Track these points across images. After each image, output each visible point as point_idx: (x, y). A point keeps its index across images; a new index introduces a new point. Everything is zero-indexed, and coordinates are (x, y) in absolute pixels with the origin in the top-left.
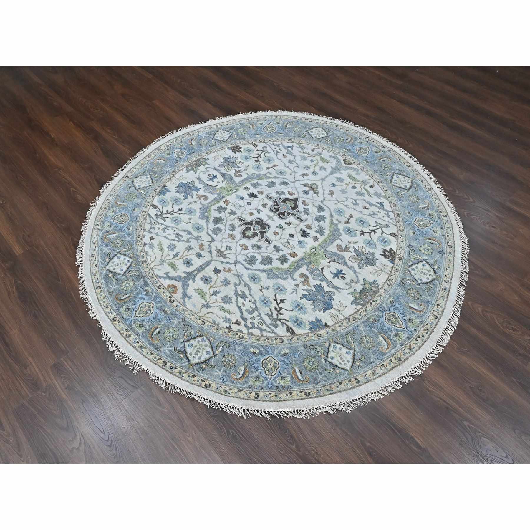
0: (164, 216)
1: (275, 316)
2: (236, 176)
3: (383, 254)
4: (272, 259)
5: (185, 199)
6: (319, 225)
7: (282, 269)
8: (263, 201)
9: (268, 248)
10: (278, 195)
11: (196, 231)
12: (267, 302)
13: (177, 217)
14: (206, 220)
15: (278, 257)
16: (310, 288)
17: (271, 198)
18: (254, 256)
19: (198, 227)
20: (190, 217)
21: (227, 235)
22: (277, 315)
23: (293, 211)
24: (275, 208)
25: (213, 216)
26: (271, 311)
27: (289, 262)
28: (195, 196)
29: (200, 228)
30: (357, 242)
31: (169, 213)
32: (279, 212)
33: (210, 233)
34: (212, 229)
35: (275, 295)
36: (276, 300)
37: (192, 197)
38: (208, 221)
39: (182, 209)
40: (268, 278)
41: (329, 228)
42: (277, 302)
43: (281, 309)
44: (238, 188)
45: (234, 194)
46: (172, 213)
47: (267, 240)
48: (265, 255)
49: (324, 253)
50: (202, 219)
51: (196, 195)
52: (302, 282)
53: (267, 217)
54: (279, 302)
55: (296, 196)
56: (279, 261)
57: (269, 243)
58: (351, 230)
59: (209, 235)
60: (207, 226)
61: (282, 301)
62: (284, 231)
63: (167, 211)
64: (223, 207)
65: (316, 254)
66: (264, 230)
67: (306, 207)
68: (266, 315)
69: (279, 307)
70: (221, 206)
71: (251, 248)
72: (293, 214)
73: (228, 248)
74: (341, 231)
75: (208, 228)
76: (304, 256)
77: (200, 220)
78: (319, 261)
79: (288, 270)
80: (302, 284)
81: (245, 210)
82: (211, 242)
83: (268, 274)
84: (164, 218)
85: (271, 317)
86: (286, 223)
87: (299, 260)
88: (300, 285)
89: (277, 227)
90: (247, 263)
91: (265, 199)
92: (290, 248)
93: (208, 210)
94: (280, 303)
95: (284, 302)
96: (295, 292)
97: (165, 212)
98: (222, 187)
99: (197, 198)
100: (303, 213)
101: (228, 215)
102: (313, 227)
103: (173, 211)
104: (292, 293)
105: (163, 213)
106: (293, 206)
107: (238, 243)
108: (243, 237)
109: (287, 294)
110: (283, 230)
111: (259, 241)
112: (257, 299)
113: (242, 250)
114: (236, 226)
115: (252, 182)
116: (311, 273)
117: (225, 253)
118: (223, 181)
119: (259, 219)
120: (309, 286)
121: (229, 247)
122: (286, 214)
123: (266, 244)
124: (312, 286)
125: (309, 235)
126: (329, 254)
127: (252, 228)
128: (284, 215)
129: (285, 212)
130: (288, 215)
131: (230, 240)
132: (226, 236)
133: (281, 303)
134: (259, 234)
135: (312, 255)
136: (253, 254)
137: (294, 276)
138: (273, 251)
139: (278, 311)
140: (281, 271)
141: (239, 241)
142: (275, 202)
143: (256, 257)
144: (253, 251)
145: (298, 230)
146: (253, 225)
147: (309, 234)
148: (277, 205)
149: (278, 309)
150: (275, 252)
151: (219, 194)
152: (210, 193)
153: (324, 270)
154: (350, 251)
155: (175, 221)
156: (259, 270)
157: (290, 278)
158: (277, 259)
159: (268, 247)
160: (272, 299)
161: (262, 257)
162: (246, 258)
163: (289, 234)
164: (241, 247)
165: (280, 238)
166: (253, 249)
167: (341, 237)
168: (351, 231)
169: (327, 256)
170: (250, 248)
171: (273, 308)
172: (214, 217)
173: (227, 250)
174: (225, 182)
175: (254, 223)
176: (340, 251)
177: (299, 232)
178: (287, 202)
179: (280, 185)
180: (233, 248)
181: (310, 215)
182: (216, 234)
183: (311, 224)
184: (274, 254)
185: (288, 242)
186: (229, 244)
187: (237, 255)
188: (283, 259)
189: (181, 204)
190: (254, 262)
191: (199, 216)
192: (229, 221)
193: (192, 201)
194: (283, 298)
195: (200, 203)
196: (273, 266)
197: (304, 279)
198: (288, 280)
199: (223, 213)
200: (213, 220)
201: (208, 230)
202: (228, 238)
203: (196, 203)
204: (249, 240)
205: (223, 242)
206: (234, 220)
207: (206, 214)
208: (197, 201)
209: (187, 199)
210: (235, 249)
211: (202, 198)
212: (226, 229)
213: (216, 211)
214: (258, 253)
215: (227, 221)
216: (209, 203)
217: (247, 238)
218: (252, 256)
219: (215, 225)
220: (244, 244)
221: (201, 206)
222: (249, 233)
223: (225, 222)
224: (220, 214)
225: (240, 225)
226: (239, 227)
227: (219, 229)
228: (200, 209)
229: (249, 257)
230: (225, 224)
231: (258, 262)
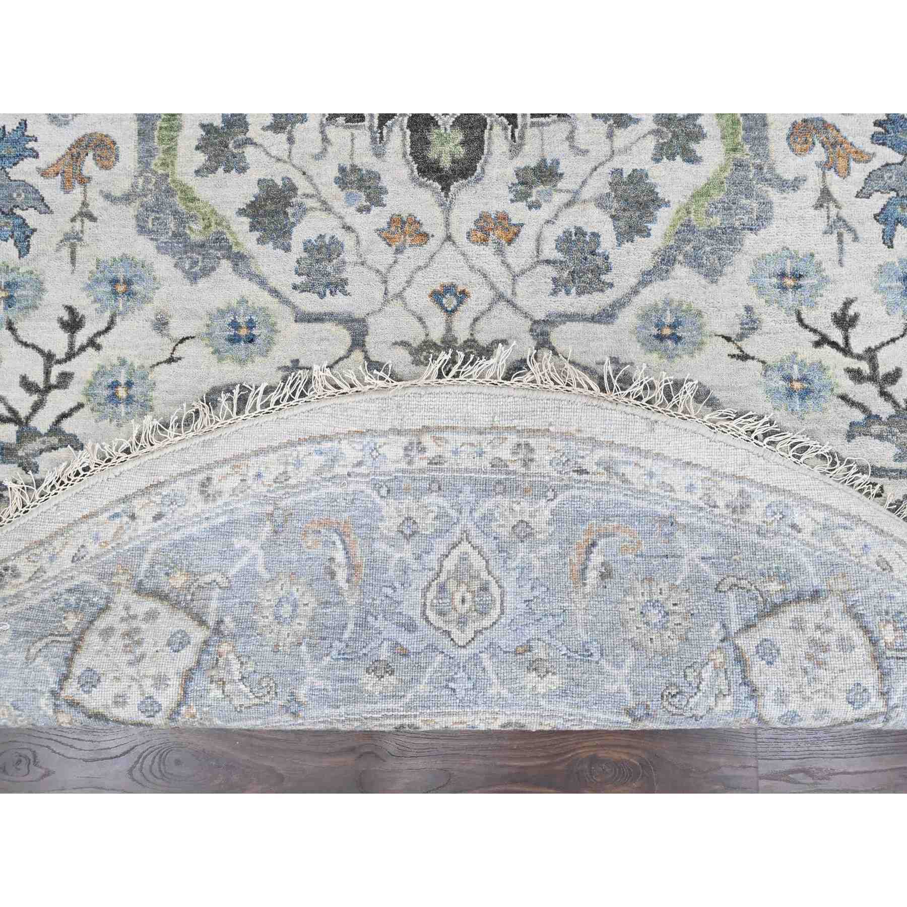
0: (42, 422)
1: (884, 409)
4: (638, 177)
5: (23, 249)
7: (713, 184)
9: (581, 139)
11: (249, 357)
12: (803, 378)
13: (100, 373)
14: (226, 264)
15: (651, 143)
16: (876, 164)
18: (567, 233)
19: (235, 325)
20: (149, 311)
21: (383, 245)
22: (883, 394)
25: (229, 213)
26: (852, 403)
27: (708, 123)
28: (51, 189)
29: (251, 325)
31: (49, 388)
33: (309, 302)
34: (299, 280)
35: (800, 320)
36: (823, 341)
37: (42, 205)
38: (239, 259)
39: (70, 310)
40: (712, 274)
42: (834, 345)
43: (871, 355)
46: (56, 370)
48: (599, 185)
50: (206, 272)
51: (44, 173)
52: (825, 166)
54: (836, 335)
56: (672, 157)
59: (318, 318)
60: (263, 283)
61: (845, 321)
63: (27, 385)
68: (851, 436)
69: (860, 358)
70: (208, 128)
71: (522, 205)
73: (450, 301)
75: (274, 292)
77: (202, 283)
79: (739, 165)
80: (831, 174)
82: (358, 342)
83: (695, 261)
84: (55, 429)
88: (834, 189)
90: (579, 294)
93: (177, 201)
94: (846, 339)
95: (856, 317)
97: (23, 402)
99: (66, 187)
103: (49, 357)
104: (841, 251)
105: (23, 413)
107: (461, 238)
108: (446, 189)
109: (830, 270)
111: (517, 145)
113: (500, 252)
114: (366, 160)
117: (462, 333)
120: (863, 157)
121: (448, 289)
124: (869, 148)
131: (414, 256)
132: (382, 255)
133: (852, 332)
136: (557, 230)
137: (779, 171)
138: (610, 136)
139: (873, 378)
140: (717, 196)
141: (447, 225)
143: (580, 232)
144: (546, 212)
149: (865, 367)
150: (618, 132)
155: (114, 398)
156: (646, 278)
157: (773, 195)
158: (657, 160)
159: (571, 138)
160: (809, 354)
161: (600, 202)
162: (551, 271)
164: (485, 241)
166: (536, 206)
170: (518, 212)
171: (848, 386)
172: (241, 212)
173: (450, 313)
180: (463, 278)
182: (339, 286)
184: (626, 150)
186: (436, 278)
187: (508, 294)
188: (675, 136)
189: (40, 289)
190: (599, 261)
191: (179, 274)
192: (313, 168)
193: (68, 228)
194: (837, 308)
195: (107, 197)
196: (674, 207)
197: (818, 145)
198: (777, 210)
199: (250, 152)
200: (253, 228)
201: (286, 302)
202: (398, 251)
203: (93, 219)
204: (478, 180)
205: (399, 296)
206: (325, 139)
207: (196, 232)
208: (84, 204)
209: (34, 240)
210: (476, 278)
211: (89, 165)
212: (348, 221)
213: (214, 170)
214: (569, 204)
215: (310, 179)
216: (144, 161)
217: (465, 177)
218: (567, 242)
219: (287, 249)
220: (484, 217)
221: (131, 211)
222: (445, 141)
223: (310, 191)
224: (243, 170)
225: (373, 139)
226: (379, 155)
227: (319, 249)
228: (142, 229)
229: (559, 256)
230: (316, 196)
231: (608, 241)
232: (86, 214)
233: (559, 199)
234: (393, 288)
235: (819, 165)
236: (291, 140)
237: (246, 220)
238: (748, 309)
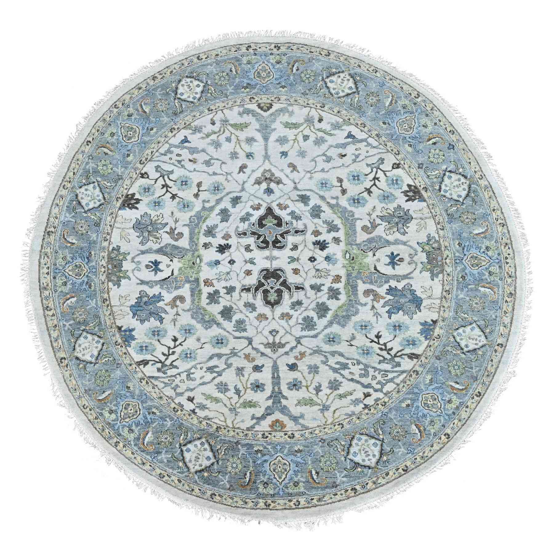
0: (168, 362)
1: (388, 357)
2: (176, 240)
3: (407, 198)
4: (323, 304)
5: (161, 323)
6: (323, 222)
7: (343, 305)
8: (242, 246)
9: (308, 295)
10: (247, 223)
11: (222, 347)
12: (367, 350)
13: (183, 351)
14: (215, 326)
15: (327, 296)
16: (387, 299)
17: (245, 234)
18: (305, 317)
19: (218, 340)
20: (195, 337)
21: (256, 320)
22: (388, 353)
23: (283, 228)
24: (262, 242)
25: (216, 313)
26: (380, 356)
27: (342, 290)
28: (168, 308)
29: (222, 339)
30: (374, 207)
31: (169, 355)
32: (271, 243)
33: (237, 334)
34: (234, 329)
35: (366, 337)
36: (372, 341)
37: (166, 312)
38: (218, 324)
39: (174, 337)
40: (343, 326)
41: (335, 216)
42: (375, 342)
43: (385, 344)
44: (196, 254)
45: (202, 264)
46: (171, 351)
47: (297, 288)
48: (313, 305)
49: (359, 249)
50: (210, 327)
51: (166, 305)
52: (373, 300)
53: (266, 260)
54: (376, 340)
55: (264, 206)
56: (332, 299)
57: (303, 289)
58: (356, 198)
59: (240, 338)
60: (225, 330)
61: (378, 336)
62: (300, 261)
63: (164, 354)
64: (212, 292)
65: (353, 258)
66: (281, 280)
67: (288, 211)
68: (379, 363)
69: (382, 345)
70: (209, 294)
71: (293, 310)
72: (287, 232)
73: (274, 333)
74: (349, 208)
75: (228, 332)
76: (347, 270)
77: (209, 330)
78: (365, 263)
79: (350, 300)
80: (375, 302)
81: (238, 275)
82: (250, 343)
83: (339, 323)
84: (171, 364)
85: (386, 361)
86: (292, 250)
87: (348, 280)
88: (375, 306)
89: (289, 263)
90: (308, 331)
91: (240, 240)
92: (326, 274)
93: (202, 311)
95: (381, 335)
96: (379, 317)
97: (163, 358)
98: (180, 269)
99: (172, 308)
100: (294, 221)
101: (228, 297)
102: (321, 230)
103: (169, 348)
104: (377, 320)
105: (163, 360)
106: (275, 222)
107: (277, 318)
108: (273, 307)
109: (374, 324)
110: (298, 261)
111: (291, 296)
112: (357, 357)
113: (287, 321)
114: (251, 300)
115: (202, 231)
116: (371, 283)
117: (277, 341)
118: (171, 260)
119: (263, 270)
120: (383, 298)
121: (274, 330)
122: (279, 238)
123: (301, 293)
124: (385, 296)
125: (327, 242)
126: (364, 245)
127: (269, 288)
128: (280, 242)
129: (276, 237)
130: (284, 238)
131: (264, 323)
132: (256, 323)
133: (380, 339)
134: (282, 288)
135: (352, 262)
136: (302, 316)
137: (361, 301)
138: (316, 294)
139: (385, 350)
140: (345, 308)
141: (273, 315)
142: (253, 233)
143: (308, 317)
144: (299, 312)
145: (311, 246)
146: (266, 284)
147: (325, 241)
148: (259, 236)
149: (383, 347)
150: (318, 293)
151: (188, 281)
152: (177, 288)
153: (378, 268)
154: (379, 225)
155: (186, 357)
156: (326, 327)
157: (359, 307)
158: (328, 299)
159: (306, 295)
160: (369, 344)
161: (313, 310)
162: (301, 326)
163: (309, 260)
164: (283, 319)
165: (306, 273)
166: (297, 311)
167: (356, 216)
168: (358, 199)
169: (366, 250)
170: (292, 312)
171: (379, 351)
172: (219, 313)
173: (274, 336)
174: (175, 260)
175: (263, 281)
176: (370, 233)
177: (315, 248)
178: (264, 222)
179: (234, 206)
180: (277, 328)
181: (302, 216)
182: (245, 330)
183: (316, 227)
184: (320, 297)
185: (318, 270)
186: (271, 328)
187: (289, 332)
188: (333, 294)
189: (166, 331)
190: (313, 323)
191: (203, 328)
192: (237, 303)
193: (173, 317)
194: (376, 334)
195: (183, 310)
196: (333, 310)
197: (371, 295)
198: (360, 311)
199: (220, 299)
200: (222, 317)
201: (231, 334)
202: (260, 322)
203: (179, 315)
204: (281, 305)
205: (261, 332)
206: (240, 296)
207: (207, 318)
208: (177, 312)
209: (164, 320)
210: (281, 328)
211: (178, 303)
212: (247, 315)
213: (211, 304)
214: (305, 310)
215: (237, 305)
216: (193, 301)
217: (277, 304)
218: (305, 319)
219: (231, 322)
220: (283, 314)
221: (190, 313)
222: (272, 296)
223: (237, 308)
224: (219, 303)
225: (253, 296)
226: (255, 299)
227: (239, 322)
228: (193, 318)
229: (303, 322)
230: (239, 309)
231: (316, 319)
232: (178, 314)
233: (303, 309)
234: (259, 330)
235: (372, 300)
236: (231, 296)
237: (220, 315)
238: (353, 334)
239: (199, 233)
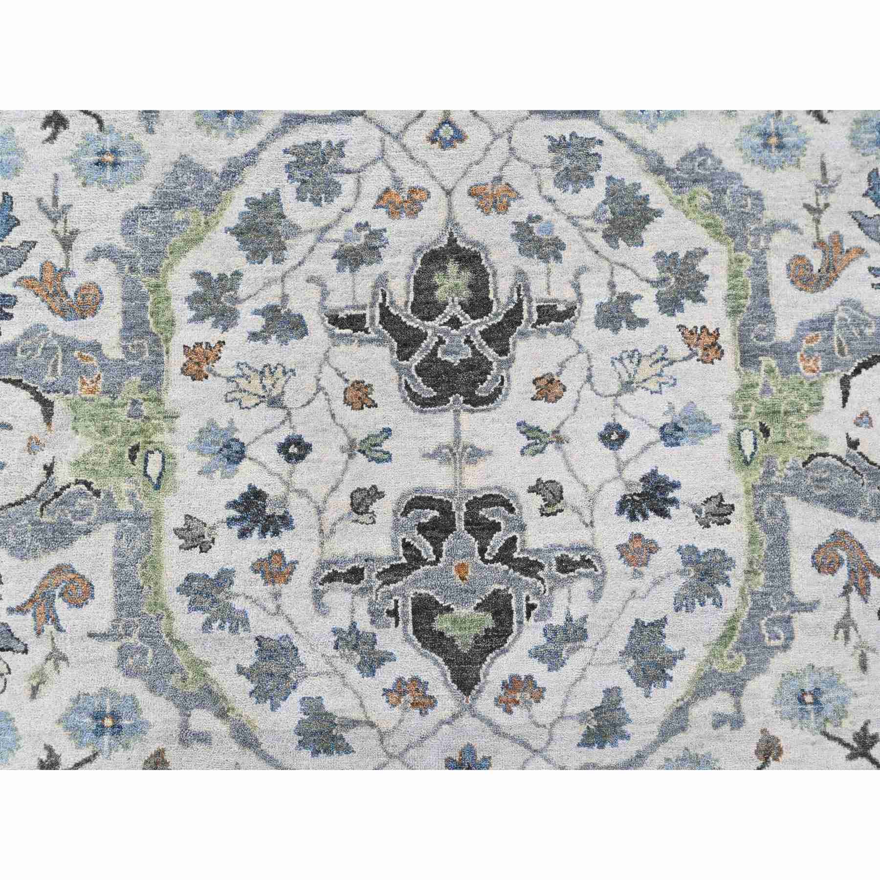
2: (840, 537)
4: (257, 255)
5: (874, 176)
6: (246, 622)
7: (181, 252)
8: (575, 510)
9: (314, 292)
10: (558, 619)
14: (671, 163)
15: (243, 290)
16: (14, 276)
17: (565, 565)
18: (329, 200)
21: (515, 184)
23: (411, 594)
24: (496, 527)
25: (671, 213)
27: (182, 311)
28: (853, 236)
30: (34, 691)
32: (460, 525)
33: (586, 128)
34: (596, 149)
35: (100, 122)
37: (861, 221)
38: (658, 168)
40: (184, 164)
41: (196, 651)
44: (756, 474)
45: (730, 426)
47: (355, 323)
48: (296, 249)
49: (109, 495)
50: (689, 157)
51: (861, 251)
52: (65, 272)
53: (479, 444)
55: (486, 700)
56: (222, 277)
57: (335, 320)
58: (106, 738)
60: (633, 147)
62: (344, 441)
64: (687, 303)
65: (133, 458)
66: (417, 358)
67: (387, 676)
70: (698, 298)
71: (375, 227)
73: (446, 132)
74: (136, 687)
75: (620, 137)
76: (158, 401)
77: (692, 146)
79: (153, 271)
80: (60, 264)
81: (589, 378)
83: (201, 174)
86: (375, 494)
87: (158, 358)
88: (58, 248)
89: (387, 432)
90: (317, 143)
91: (583, 536)
92: (243, 383)
93: (723, 222)
95: (44, 126)
96: (48, 202)
98: (817, 405)
99: (837, 238)
100: (364, 625)
101: (626, 283)
104: (55, 189)
106: (441, 623)
107: (436, 193)
108: (452, 241)
109: (68, 169)
110: (352, 443)
111: (382, 282)
113: (397, 181)
114: (534, 267)
115: (737, 576)
116: (69, 345)
118: (853, 444)
119: (491, 399)
120: (26, 282)
121: (447, 144)
122: (426, 548)
123: (339, 302)
124: (19, 291)
125: (236, 529)
126: (85, 513)
127: (467, 321)
128: (422, 528)
129: (438, 553)
130: (406, 546)
131: (484, 174)
132: (516, 175)
134: (415, 323)
135: (138, 440)
136: (340, 202)
137: (112, 266)
138: (285, 298)
140: (177, 240)
141: (450, 206)
142: (529, 567)
143: (317, 202)
144: (351, 220)
145: (298, 509)
146: (478, 340)
147: (243, 534)
148: (505, 555)
150: (277, 301)
152: (825, 323)
153: (36, 409)
154: (21, 610)
156: (251, 158)
157: (120, 243)
158: (237, 274)
159: (325, 294)
161: (295, 230)
162: (345, 162)
163: (308, 448)
164: (413, 190)
165: (319, 389)
166: (359, 226)
167: (110, 648)
168: (100, 731)
169: (81, 493)
170: (379, 219)
172: (658, 213)
173: (446, 122)
174: (838, 447)
175: (490, 353)
176: (59, 569)
177: (283, 501)
178: (489, 621)
180: (432, 154)
181: (331, 651)
182: (557, 145)
183: (277, 596)
184: (268, 284)
185: (275, 402)
186: (460, 154)
187: (388, 141)
188: (217, 299)
189: (855, 141)
190: (297, 174)
191: (717, 154)
192: (589, 258)
193: (832, 198)
194: (63, 134)
195: (795, 228)
196: (220, 228)
197: (71, 293)
198: (118, 226)
199: (654, 275)
200: (646, 199)
202: (499, 179)
203: (807, 207)
204: (419, 250)
205: (496, 137)
206: (577, 287)
207: (703, 194)
208: (818, 221)
209: (865, 186)
210: (419, 155)
211: (816, 259)
212: (549, 208)
213: (689, 255)
214: (328, 228)
215: (591, 247)
216: (760, 268)
217: (433, 252)
218: (331, 190)
219: (610, 179)
220: (414, 213)
221: (769, 215)
222: (455, 289)
223: (589, 235)
224: (660, 255)
225: (527, 289)
226: (520, 273)
227: (579, 179)
228: (757, 196)
229: (338, 178)
230: (584, 231)
231: (288, 193)
232: (815, 211)
233: (337, 233)
234: (502, 143)
235: (71, 274)
236: (612, 285)
237: (652, 205)
238: (151, 131)
239: (750, 572)
